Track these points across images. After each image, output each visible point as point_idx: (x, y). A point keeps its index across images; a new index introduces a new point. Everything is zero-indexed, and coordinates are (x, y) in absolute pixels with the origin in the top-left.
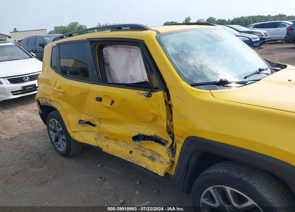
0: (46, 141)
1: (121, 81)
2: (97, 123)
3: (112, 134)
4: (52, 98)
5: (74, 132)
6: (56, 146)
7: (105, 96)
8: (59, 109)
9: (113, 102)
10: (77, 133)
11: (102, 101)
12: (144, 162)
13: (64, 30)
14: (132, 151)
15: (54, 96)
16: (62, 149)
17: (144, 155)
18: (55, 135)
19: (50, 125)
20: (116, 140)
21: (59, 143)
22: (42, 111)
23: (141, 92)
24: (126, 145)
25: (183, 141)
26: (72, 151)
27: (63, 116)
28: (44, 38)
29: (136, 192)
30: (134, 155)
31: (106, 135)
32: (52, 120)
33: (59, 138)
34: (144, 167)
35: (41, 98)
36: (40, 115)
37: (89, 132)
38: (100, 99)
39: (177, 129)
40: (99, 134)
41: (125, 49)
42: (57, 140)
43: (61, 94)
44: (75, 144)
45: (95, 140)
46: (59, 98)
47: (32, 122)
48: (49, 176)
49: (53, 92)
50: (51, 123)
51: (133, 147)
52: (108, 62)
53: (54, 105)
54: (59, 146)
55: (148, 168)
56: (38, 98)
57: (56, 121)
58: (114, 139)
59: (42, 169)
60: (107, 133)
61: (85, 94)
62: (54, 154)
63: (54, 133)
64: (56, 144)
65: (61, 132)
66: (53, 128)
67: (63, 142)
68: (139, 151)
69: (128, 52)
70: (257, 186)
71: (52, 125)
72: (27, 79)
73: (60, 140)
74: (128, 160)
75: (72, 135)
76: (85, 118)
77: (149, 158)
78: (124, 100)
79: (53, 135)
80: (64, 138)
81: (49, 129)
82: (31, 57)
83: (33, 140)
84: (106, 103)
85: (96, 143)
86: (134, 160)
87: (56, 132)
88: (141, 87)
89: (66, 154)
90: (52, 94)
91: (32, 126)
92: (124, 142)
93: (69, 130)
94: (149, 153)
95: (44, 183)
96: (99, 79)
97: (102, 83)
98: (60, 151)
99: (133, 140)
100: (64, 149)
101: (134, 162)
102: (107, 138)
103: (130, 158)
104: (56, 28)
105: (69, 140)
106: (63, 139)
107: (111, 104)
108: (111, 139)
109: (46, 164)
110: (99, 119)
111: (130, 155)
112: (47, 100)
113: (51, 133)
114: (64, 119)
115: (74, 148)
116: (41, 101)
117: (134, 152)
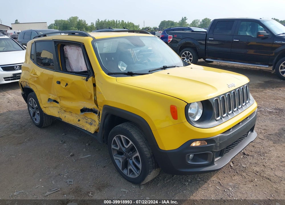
0: (28, 117)
1: (75, 71)
2: (58, 100)
3: (68, 108)
4: (31, 82)
5: (44, 107)
6: (34, 119)
7: (62, 80)
8: (35, 90)
9: (67, 84)
10: (47, 108)
11: (60, 84)
12: (86, 127)
13: (64, 24)
14: (80, 119)
15: (31, 80)
16: (37, 122)
17: (87, 122)
18: (33, 111)
19: (29, 103)
20: (71, 112)
21: (35, 117)
22: (24, 92)
23: (84, 78)
24: (77, 116)
25: (102, 109)
26: (44, 123)
27: (37, 95)
28: (38, 32)
29: (84, 150)
30: (80, 122)
31: (64, 109)
32: (30, 99)
33: (36, 113)
34: (86, 129)
35: (23, 82)
36: (22, 95)
37: (55, 108)
38: (59, 83)
39: (99, 101)
40: (61, 108)
41: (75, 48)
42: (34, 115)
43: (36, 79)
44: (46, 117)
45: (58, 113)
46: (35, 82)
47: (19, 103)
48: (25, 139)
49: (31, 77)
50: (30, 101)
51: (81, 117)
52: (67, 57)
53: (32, 87)
54: (36, 120)
55: (88, 130)
56: (21, 81)
57: (33, 100)
58: (69, 112)
59: (21, 135)
60: (64, 107)
61: (51, 78)
62: (32, 126)
63: (32, 109)
64: (34, 118)
65: (37, 108)
66: (31, 105)
67: (38, 116)
68: (85, 119)
69: (77, 50)
70: (133, 133)
71: (31, 103)
72: (18, 68)
73: (36, 114)
74: (77, 126)
75: (43, 109)
76: (52, 97)
77: (89, 124)
78: (73, 83)
79: (32, 111)
80: (39, 112)
81: (29, 106)
82: (24, 50)
83: (18, 116)
84: (63, 85)
85: (58, 115)
86: (81, 126)
87: (33, 109)
88: (84, 74)
89: (40, 126)
90: (30, 79)
91: (18, 106)
92: (76, 114)
93: (42, 106)
94: (89, 121)
95: (20, 143)
96: (60, 68)
97: (62, 71)
98: (36, 123)
99: (81, 112)
100: (39, 121)
101: (80, 127)
102: (65, 111)
103: (78, 125)
104: (56, 21)
105: (42, 114)
106: (38, 114)
107: (66, 86)
108: (67, 112)
109: (24, 132)
110: (59, 97)
111: (78, 122)
112: (27, 84)
113: (30, 109)
114: (38, 98)
115: (46, 121)
116: (23, 84)
117: (81, 120)
